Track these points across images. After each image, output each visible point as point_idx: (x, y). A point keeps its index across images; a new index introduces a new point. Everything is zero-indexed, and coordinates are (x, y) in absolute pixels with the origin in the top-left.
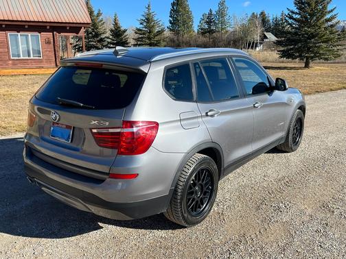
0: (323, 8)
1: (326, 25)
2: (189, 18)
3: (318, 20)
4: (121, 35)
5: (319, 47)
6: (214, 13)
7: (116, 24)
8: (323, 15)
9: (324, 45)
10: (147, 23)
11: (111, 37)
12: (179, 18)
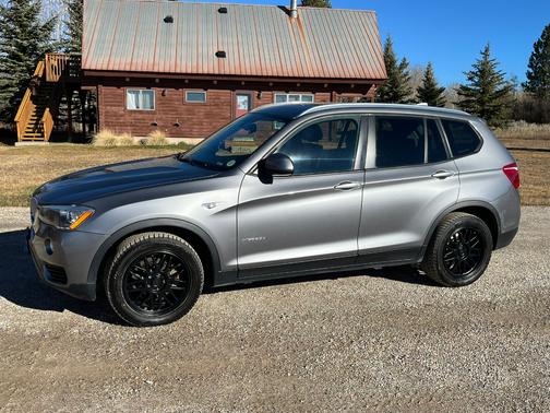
4: (432, 97)
7: (428, 80)
10: (481, 77)
11: (417, 100)
12: (546, 69)
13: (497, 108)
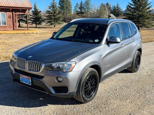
0: (145, 2)
1: (148, 11)
2: (70, 5)
3: (143, 8)
4: (37, 14)
5: (144, 21)
6: (83, 3)
7: (35, 8)
8: (146, 6)
9: (147, 20)
10: (53, 8)
11: (32, 15)
12: (64, 6)
13: (59, 18)
